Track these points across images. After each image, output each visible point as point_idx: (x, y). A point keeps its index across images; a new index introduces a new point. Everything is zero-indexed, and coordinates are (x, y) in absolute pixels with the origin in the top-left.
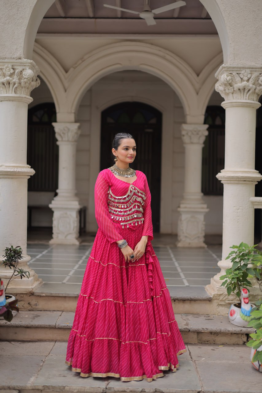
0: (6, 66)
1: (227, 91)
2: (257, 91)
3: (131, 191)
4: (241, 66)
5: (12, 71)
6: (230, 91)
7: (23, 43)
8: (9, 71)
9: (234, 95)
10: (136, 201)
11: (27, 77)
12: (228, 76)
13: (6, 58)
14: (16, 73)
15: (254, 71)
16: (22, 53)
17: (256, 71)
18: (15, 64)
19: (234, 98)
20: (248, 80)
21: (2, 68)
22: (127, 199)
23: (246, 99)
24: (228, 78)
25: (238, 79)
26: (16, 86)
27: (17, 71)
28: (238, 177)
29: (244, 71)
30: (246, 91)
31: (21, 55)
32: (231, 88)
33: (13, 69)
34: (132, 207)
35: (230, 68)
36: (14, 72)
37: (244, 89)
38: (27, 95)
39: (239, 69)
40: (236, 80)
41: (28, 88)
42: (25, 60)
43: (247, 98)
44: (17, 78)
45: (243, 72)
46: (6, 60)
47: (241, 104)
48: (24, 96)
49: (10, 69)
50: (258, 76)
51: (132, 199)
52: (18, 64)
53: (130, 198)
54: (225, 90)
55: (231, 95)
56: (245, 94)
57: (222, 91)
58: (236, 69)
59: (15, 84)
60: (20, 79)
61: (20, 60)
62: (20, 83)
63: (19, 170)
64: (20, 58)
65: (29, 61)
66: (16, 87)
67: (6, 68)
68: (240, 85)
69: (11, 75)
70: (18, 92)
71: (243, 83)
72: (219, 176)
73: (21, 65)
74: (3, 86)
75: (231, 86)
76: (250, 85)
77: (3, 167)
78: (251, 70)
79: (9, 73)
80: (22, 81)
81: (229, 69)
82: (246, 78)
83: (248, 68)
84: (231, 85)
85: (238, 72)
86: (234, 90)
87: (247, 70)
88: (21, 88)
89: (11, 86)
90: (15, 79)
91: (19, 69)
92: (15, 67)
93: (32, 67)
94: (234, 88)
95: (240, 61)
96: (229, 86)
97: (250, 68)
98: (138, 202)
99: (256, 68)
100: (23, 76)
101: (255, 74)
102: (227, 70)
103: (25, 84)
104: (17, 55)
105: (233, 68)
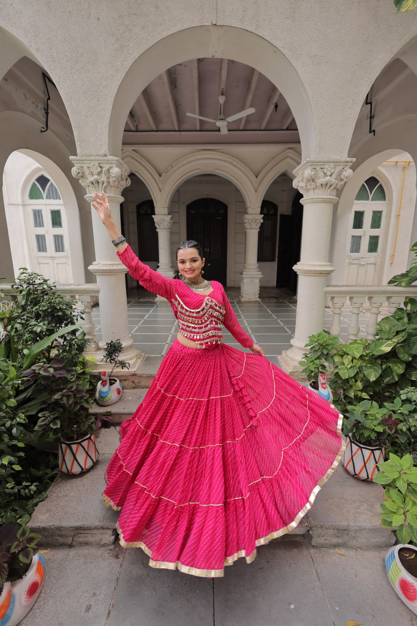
0: (93, 164)
1: (309, 187)
2: (338, 186)
3: (206, 304)
4: (326, 160)
5: (99, 169)
6: (312, 187)
7: (107, 138)
8: (96, 170)
9: (315, 190)
10: (212, 316)
11: (114, 176)
12: (312, 171)
13: (91, 155)
14: (103, 172)
15: (337, 165)
16: (107, 149)
17: (339, 165)
18: (102, 162)
19: (315, 193)
20: (331, 175)
21: (89, 166)
22: (201, 313)
23: (327, 195)
24: (312, 173)
25: (321, 174)
26: (104, 185)
27: (104, 169)
28: (316, 271)
29: (328, 165)
30: (328, 186)
31: (106, 151)
32: (313, 183)
33: (101, 167)
34: (208, 322)
35: (314, 162)
36: (102, 171)
37: (327, 184)
38: (117, 195)
39: (323, 164)
40: (320, 175)
41: (118, 187)
42: (111, 157)
43: (328, 193)
44: (105, 177)
45: (326, 166)
46: (92, 158)
47: (322, 200)
48: (114, 195)
49: (97, 168)
50: (341, 171)
51: (208, 313)
52: (104, 162)
53: (205, 311)
54: (306, 186)
55: (312, 191)
56: (327, 189)
57: (302, 187)
58: (321, 164)
59: (103, 183)
60: (108, 178)
61: (105, 157)
62: (109, 182)
63: (115, 268)
64: (106, 156)
65: (115, 158)
66: (106, 187)
67: (93, 166)
68: (323, 180)
69: (99, 173)
70: (108, 192)
71: (326, 178)
72: (295, 268)
73: (107, 163)
74: (92, 185)
75: (313, 182)
76: (333, 180)
77: (100, 265)
78: (335, 164)
79: (97, 171)
80: (111, 180)
81: (314, 164)
82: (329, 173)
83: (332, 162)
84: (313, 180)
85: (322, 167)
86: (316, 186)
87: (332, 165)
88: (110, 188)
89: (100, 185)
90: (103, 178)
91: (106, 167)
92: (102, 165)
93: (119, 165)
94: (316, 184)
95: (325, 154)
96: (312, 182)
97: (334, 162)
98: (215, 317)
99: (340, 162)
100: (111, 174)
101: (339, 169)
102: (312, 165)
103: (114, 182)
104: (102, 152)
105: (318, 162)
